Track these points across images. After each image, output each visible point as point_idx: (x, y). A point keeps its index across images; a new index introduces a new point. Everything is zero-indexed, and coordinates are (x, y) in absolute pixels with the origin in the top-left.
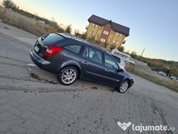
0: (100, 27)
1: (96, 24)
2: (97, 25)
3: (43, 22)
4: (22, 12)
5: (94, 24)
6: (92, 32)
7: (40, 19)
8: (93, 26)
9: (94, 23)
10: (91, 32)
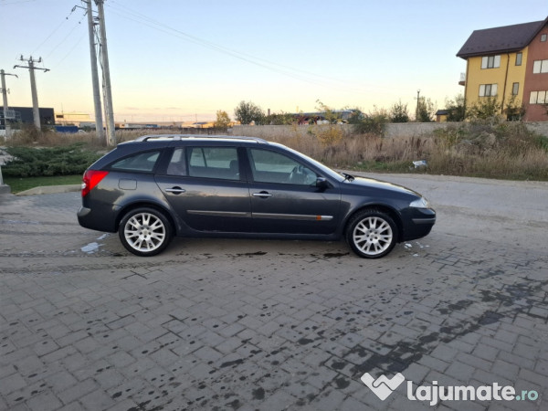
0: (513, 57)
1: (491, 54)
2: (498, 58)
3: (325, 122)
4: (276, 119)
5: (485, 59)
6: (488, 87)
7: (318, 119)
8: (484, 66)
9: (485, 56)
10: (482, 88)
